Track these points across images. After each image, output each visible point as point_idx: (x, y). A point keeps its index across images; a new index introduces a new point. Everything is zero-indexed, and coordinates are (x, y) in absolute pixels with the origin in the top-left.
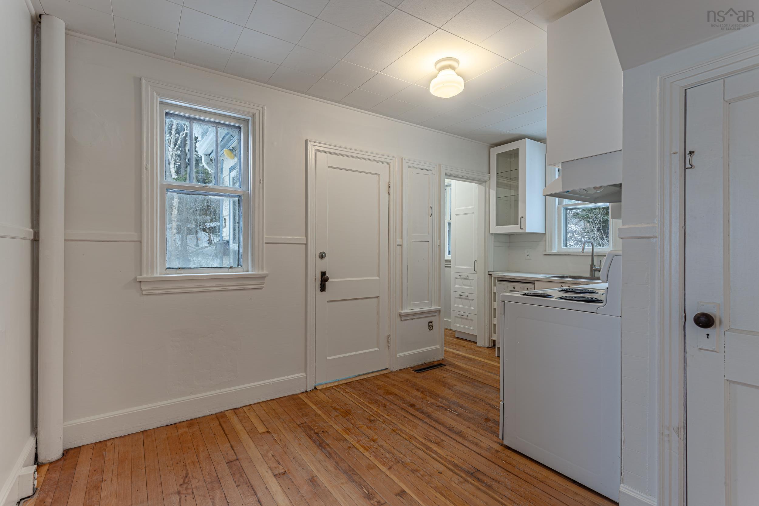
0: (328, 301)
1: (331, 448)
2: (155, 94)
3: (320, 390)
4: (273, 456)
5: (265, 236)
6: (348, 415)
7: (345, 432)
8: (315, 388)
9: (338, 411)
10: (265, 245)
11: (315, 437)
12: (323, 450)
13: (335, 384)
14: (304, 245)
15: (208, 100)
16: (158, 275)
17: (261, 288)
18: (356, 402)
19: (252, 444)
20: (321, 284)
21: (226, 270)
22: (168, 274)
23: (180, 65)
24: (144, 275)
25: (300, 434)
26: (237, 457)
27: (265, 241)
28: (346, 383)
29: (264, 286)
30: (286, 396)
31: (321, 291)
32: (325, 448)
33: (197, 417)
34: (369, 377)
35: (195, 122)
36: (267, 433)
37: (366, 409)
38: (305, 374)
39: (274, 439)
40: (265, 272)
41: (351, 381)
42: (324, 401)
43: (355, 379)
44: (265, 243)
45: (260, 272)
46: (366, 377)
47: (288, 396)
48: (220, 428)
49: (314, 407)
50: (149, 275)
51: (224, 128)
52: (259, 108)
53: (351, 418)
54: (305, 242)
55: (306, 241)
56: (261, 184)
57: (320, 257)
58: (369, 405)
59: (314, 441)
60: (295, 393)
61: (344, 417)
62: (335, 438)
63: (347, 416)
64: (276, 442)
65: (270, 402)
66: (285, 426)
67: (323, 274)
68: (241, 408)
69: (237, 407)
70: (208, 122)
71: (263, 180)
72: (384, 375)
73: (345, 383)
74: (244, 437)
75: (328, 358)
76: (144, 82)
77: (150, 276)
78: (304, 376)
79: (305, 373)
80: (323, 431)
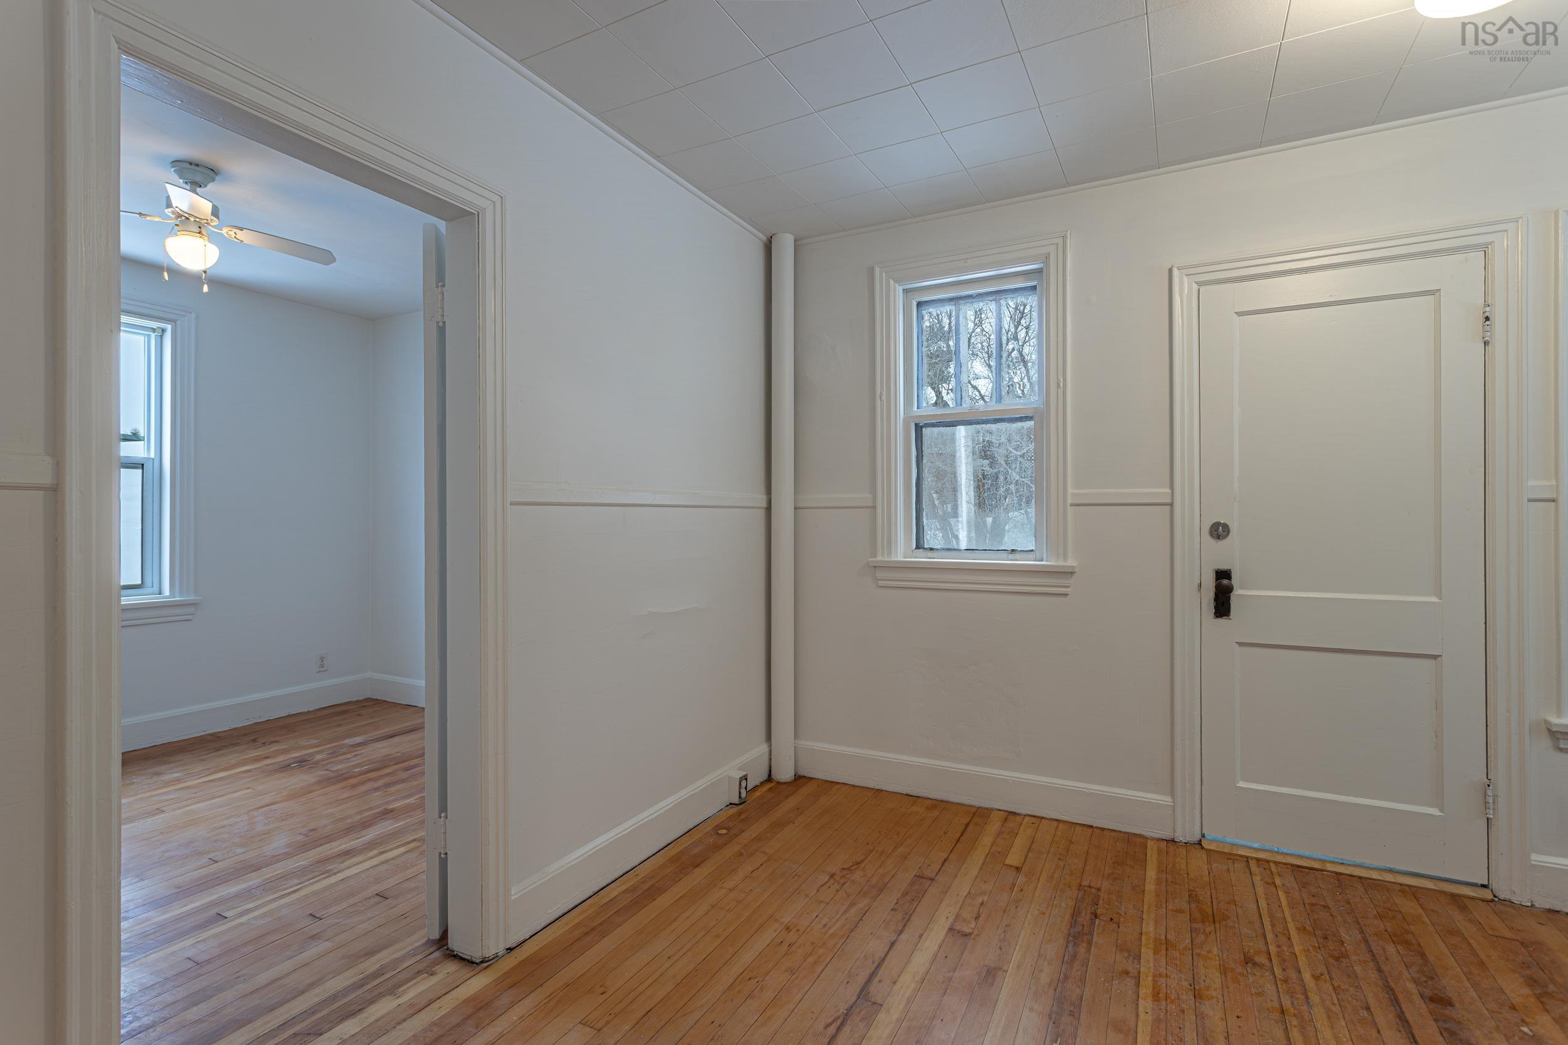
0: (1240, 644)
1: (1089, 950)
2: (892, 282)
3: (1209, 851)
4: (982, 904)
5: (1070, 490)
6: (1207, 923)
7: (1155, 945)
8: (1200, 843)
9: (1193, 906)
10: (1070, 510)
11: (1084, 918)
12: (1070, 945)
13: (1261, 855)
14: (1168, 508)
15: (965, 262)
16: (900, 558)
17: (1066, 595)
18: (1264, 912)
19: (974, 872)
20: (1216, 599)
21: (1004, 555)
22: (916, 557)
23: (925, 221)
24: (879, 558)
25: (1066, 899)
26: (936, 876)
27: (1069, 501)
28: (1299, 866)
29: (1069, 590)
30: (1121, 832)
31: (1217, 617)
32: (1075, 944)
33: (952, 800)
34: (1391, 882)
35: (962, 302)
36: (1014, 869)
37: (1270, 936)
38: (1171, 801)
39: (1015, 883)
40: (1071, 562)
41: (1316, 865)
42: (1188, 874)
43: (1330, 867)
44: (1071, 506)
45: (1061, 563)
46: (1375, 877)
47: (1125, 833)
48: (963, 828)
49: (1151, 873)
50: (886, 556)
51: (1011, 296)
52: (1055, 241)
53: (1204, 931)
54: (1169, 501)
55: (1170, 496)
56: (1062, 389)
57: (1211, 534)
58: (1293, 933)
59: (1073, 923)
60: (1142, 833)
61: (1192, 920)
62: (1119, 941)
63: (1203, 922)
64: (1012, 889)
65: (1078, 828)
66: (1056, 875)
67: (1223, 575)
68: (1022, 816)
69: (1018, 811)
70: (980, 295)
71: (1065, 380)
72: (1454, 897)
73: (1292, 865)
74: (978, 857)
75: (1242, 784)
76: (877, 270)
77: (886, 559)
78: (1170, 804)
79: (1172, 798)
80: (1111, 919)
